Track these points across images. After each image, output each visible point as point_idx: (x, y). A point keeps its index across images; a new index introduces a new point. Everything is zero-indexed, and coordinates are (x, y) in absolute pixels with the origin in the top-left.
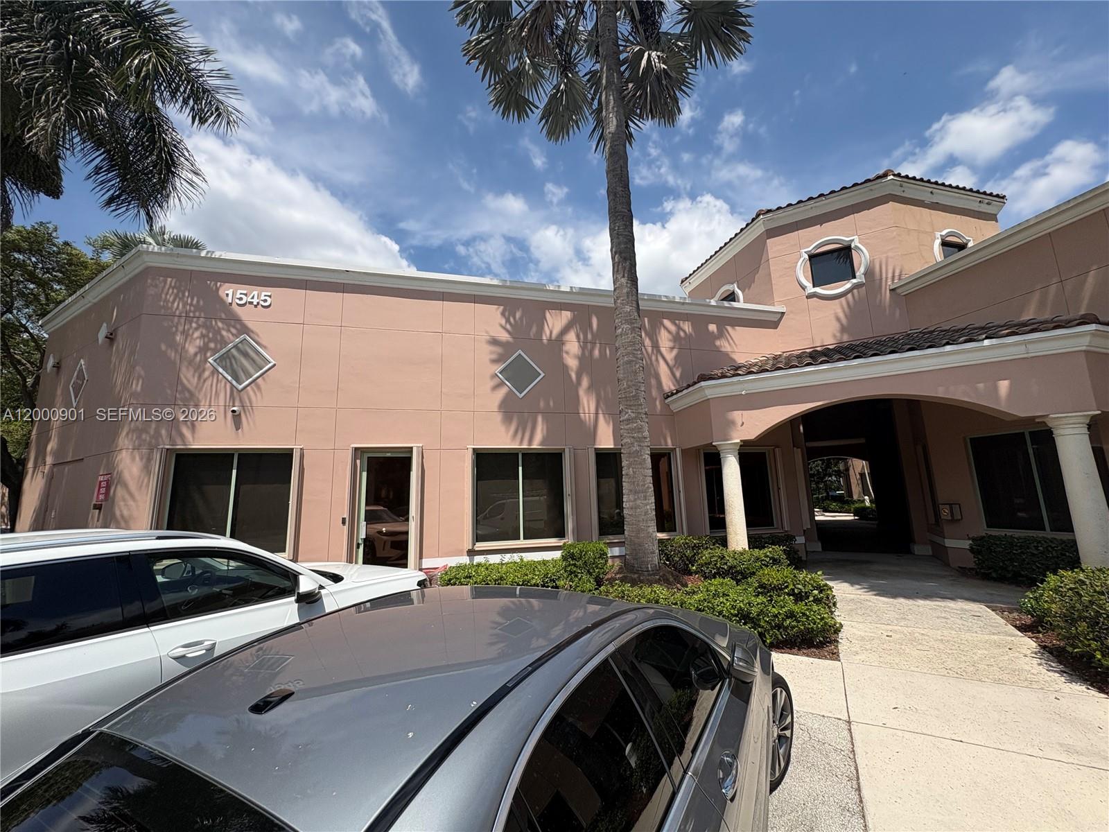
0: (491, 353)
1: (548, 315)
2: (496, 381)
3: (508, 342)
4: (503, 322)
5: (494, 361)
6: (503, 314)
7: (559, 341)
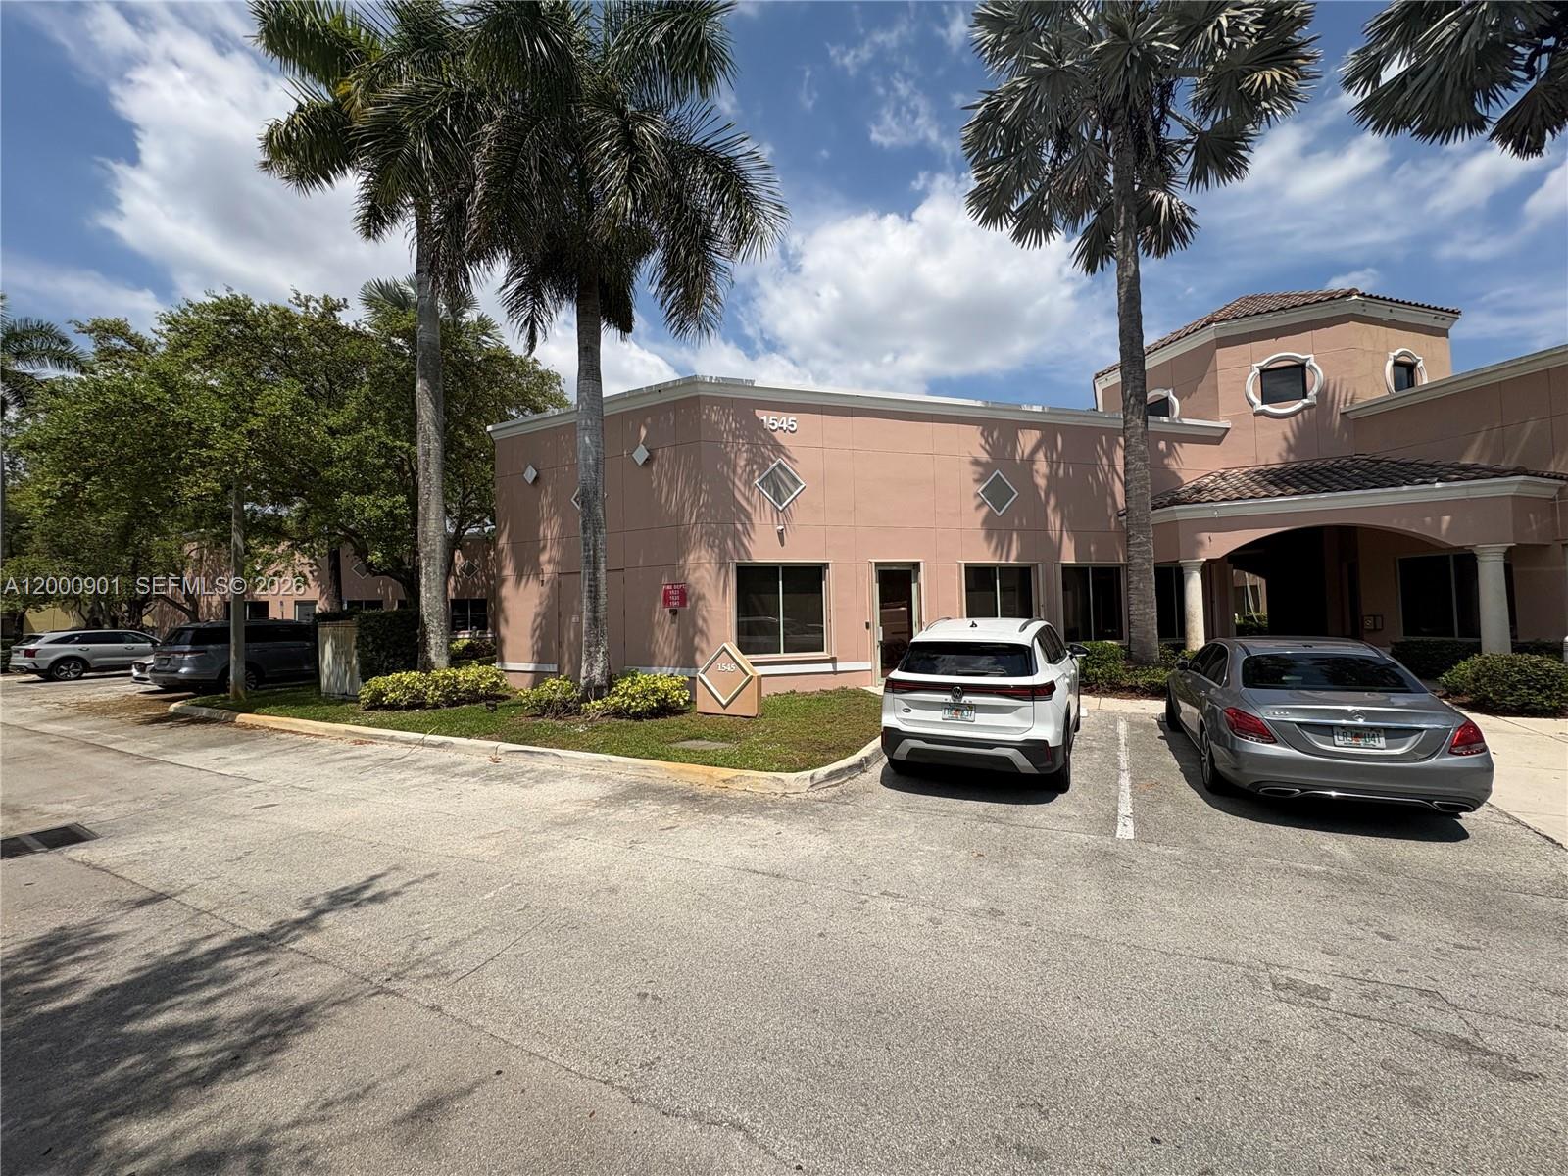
0: (975, 473)
1: (1020, 435)
2: (979, 500)
3: (987, 462)
4: (983, 442)
5: (977, 481)
6: (982, 434)
7: (1031, 460)
